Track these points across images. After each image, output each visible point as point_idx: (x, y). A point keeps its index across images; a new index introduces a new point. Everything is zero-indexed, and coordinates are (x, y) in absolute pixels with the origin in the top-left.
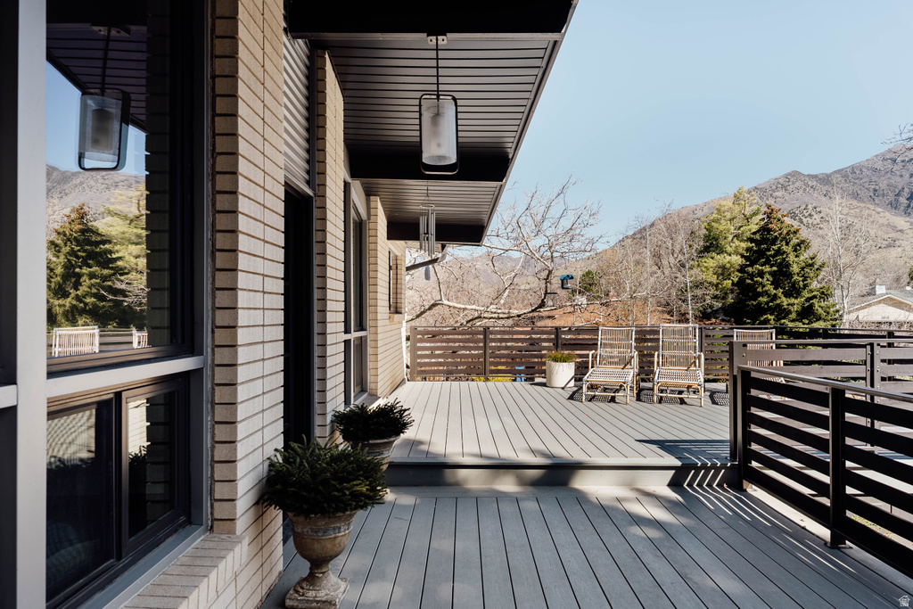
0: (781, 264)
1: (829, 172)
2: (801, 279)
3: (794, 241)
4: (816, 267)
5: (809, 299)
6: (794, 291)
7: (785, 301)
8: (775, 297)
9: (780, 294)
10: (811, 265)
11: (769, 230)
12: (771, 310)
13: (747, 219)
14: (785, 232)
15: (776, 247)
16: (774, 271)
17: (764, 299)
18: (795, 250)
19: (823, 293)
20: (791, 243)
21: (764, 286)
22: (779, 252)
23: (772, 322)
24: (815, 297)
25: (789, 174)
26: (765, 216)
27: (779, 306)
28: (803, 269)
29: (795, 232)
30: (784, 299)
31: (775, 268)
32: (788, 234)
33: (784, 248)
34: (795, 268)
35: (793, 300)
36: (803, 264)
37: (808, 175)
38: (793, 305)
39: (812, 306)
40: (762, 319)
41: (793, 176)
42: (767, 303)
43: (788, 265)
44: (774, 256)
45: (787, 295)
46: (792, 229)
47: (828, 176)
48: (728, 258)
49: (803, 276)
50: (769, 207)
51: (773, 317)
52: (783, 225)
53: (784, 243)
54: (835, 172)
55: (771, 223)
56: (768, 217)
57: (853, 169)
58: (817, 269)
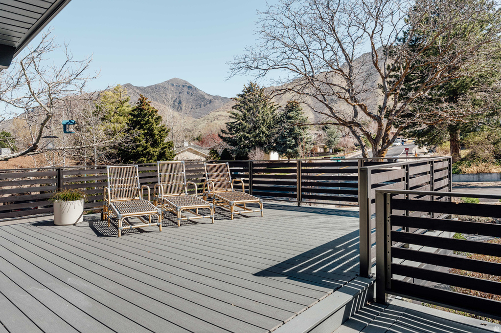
0: (148, 129)
1: (145, 86)
2: (159, 137)
3: (155, 117)
4: (166, 131)
5: (163, 149)
6: (155, 144)
7: (151, 150)
8: (146, 148)
9: (149, 146)
10: (164, 130)
11: (142, 110)
12: (144, 155)
13: (122, 103)
14: (151, 111)
15: (146, 119)
16: (146, 133)
17: (140, 149)
18: (156, 122)
19: (169, 145)
20: (154, 117)
21: (140, 142)
22: (148, 122)
23: (145, 162)
24: (166, 147)
25: (126, 85)
26: (139, 101)
27: (148, 152)
28: (160, 132)
29: (156, 112)
30: (151, 148)
31: (146, 131)
32: (152, 112)
33: (151, 120)
34: (156, 132)
35: (155, 149)
36: (160, 130)
37: (136, 87)
38: (156, 152)
39: (165, 152)
40: (139, 160)
41: (128, 86)
42: (142, 151)
43: (153, 130)
44: (145, 124)
45: (153, 146)
46: (154, 110)
47: (145, 88)
48: (113, 125)
49: (160, 136)
50: (141, 96)
51: (145, 159)
52: (149, 107)
53: (150, 117)
54: (148, 87)
55: (143, 106)
56: (141, 102)
57: (156, 86)
58: (166, 133)
